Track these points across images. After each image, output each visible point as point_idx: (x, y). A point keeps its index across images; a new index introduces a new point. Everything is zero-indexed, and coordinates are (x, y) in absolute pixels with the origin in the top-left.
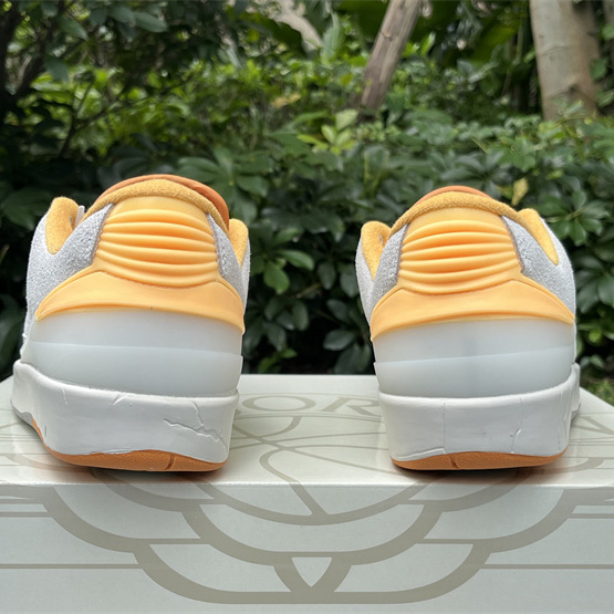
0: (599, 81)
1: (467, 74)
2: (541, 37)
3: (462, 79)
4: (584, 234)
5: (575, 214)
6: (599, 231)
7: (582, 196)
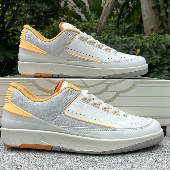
0: (159, 27)
1: (125, 26)
2: (144, 15)
3: (124, 27)
4: (155, 62)
5: (153, 58)
6: (159, 62)
7: (155, 53)
